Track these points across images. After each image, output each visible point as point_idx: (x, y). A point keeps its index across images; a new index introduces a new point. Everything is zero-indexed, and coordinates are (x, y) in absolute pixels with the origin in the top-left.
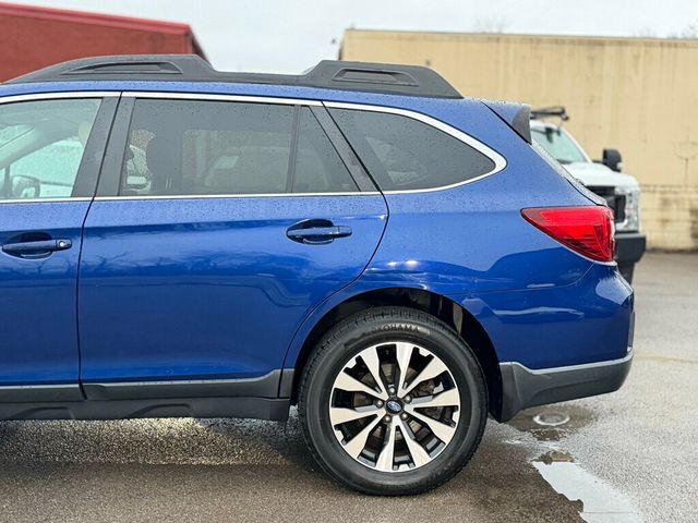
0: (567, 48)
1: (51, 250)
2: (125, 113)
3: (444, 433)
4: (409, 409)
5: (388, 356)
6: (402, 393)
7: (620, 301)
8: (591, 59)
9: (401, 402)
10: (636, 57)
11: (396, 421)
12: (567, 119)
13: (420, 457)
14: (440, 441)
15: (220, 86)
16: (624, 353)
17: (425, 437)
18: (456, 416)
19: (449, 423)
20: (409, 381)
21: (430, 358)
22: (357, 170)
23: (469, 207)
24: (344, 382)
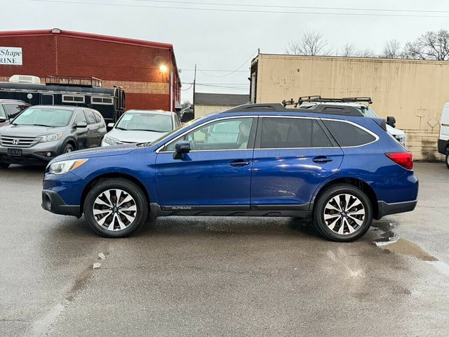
0: (364, 64)
1: (243, 165)
2: (260, 122)
3: (360, 223)
4: (349, 215)
5: (343, 199)
6: (346, 210)
7: (415, 182)
8: (376, 69)
9: (346, 213)
10: (397, 68)
11: (345, 219)
12: (371, 103)
13: (352, 230)
14: (358, 225)
15: (288, 113)
16: (416, 199)
17: (354, 224)
18: (363, 218)
19: (361, 219)
20: (349, 206)
21: (356, 199)
22: (332, 140)
23: (368, 152)
24: (329, 206)
